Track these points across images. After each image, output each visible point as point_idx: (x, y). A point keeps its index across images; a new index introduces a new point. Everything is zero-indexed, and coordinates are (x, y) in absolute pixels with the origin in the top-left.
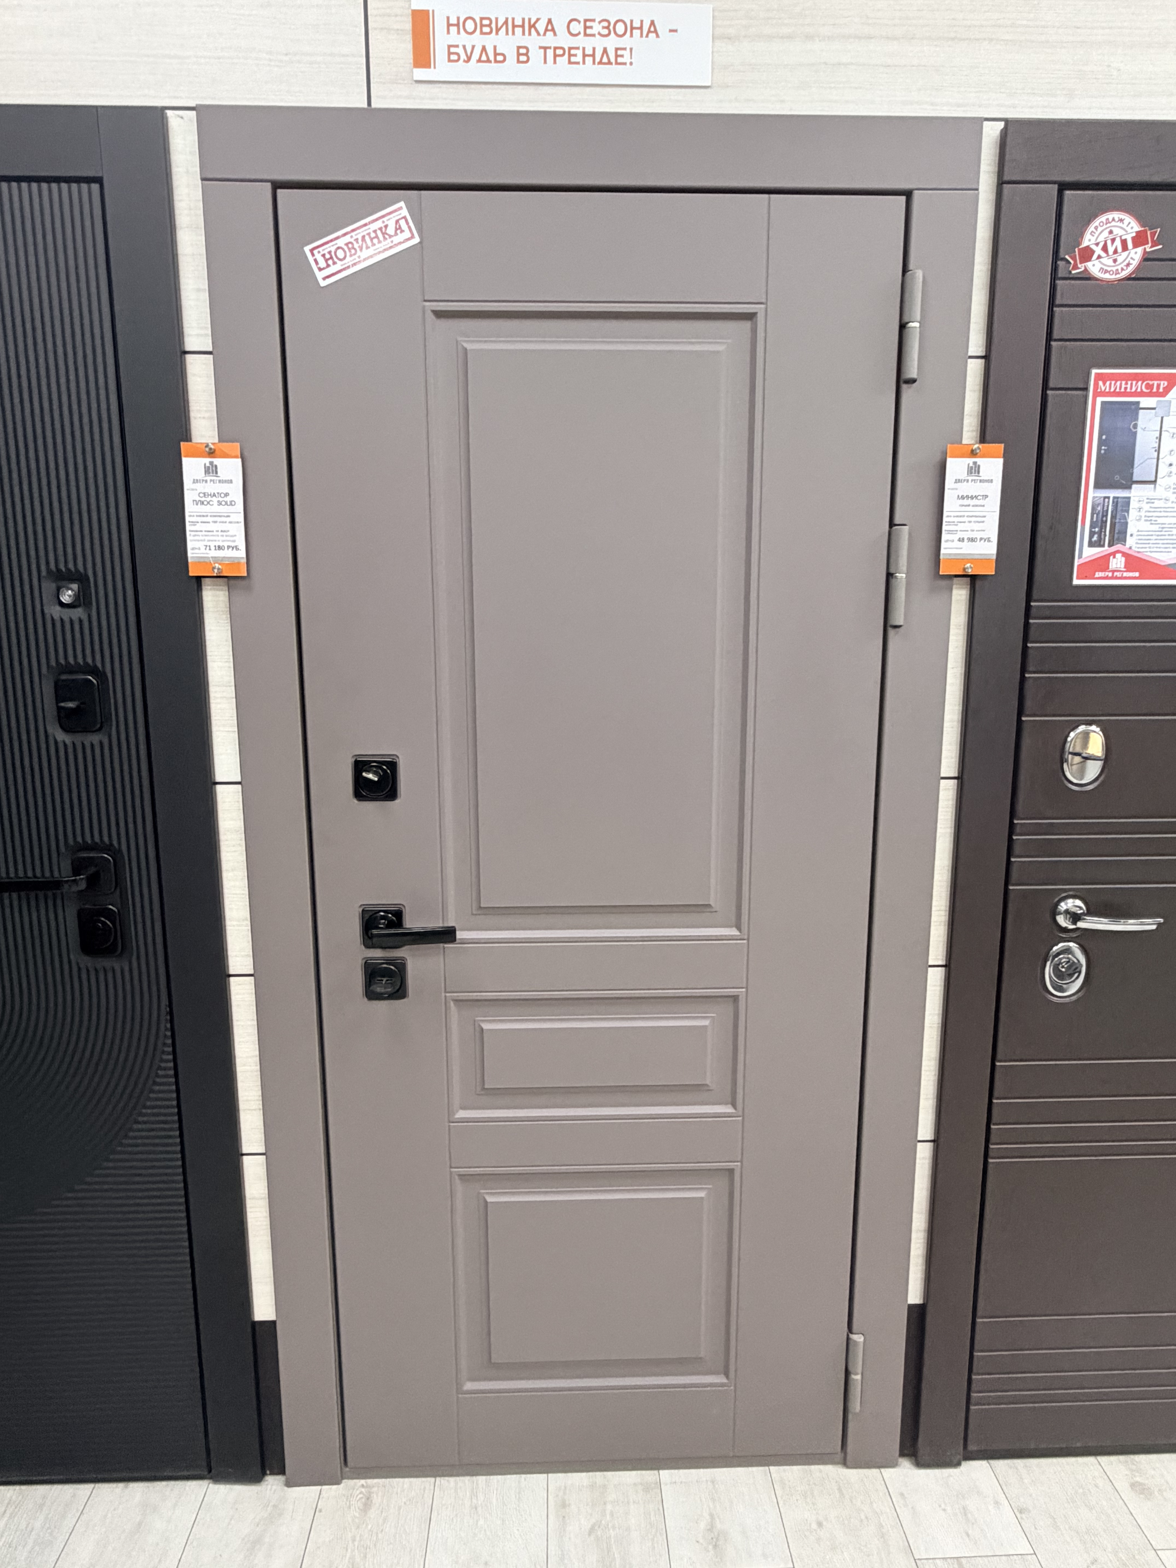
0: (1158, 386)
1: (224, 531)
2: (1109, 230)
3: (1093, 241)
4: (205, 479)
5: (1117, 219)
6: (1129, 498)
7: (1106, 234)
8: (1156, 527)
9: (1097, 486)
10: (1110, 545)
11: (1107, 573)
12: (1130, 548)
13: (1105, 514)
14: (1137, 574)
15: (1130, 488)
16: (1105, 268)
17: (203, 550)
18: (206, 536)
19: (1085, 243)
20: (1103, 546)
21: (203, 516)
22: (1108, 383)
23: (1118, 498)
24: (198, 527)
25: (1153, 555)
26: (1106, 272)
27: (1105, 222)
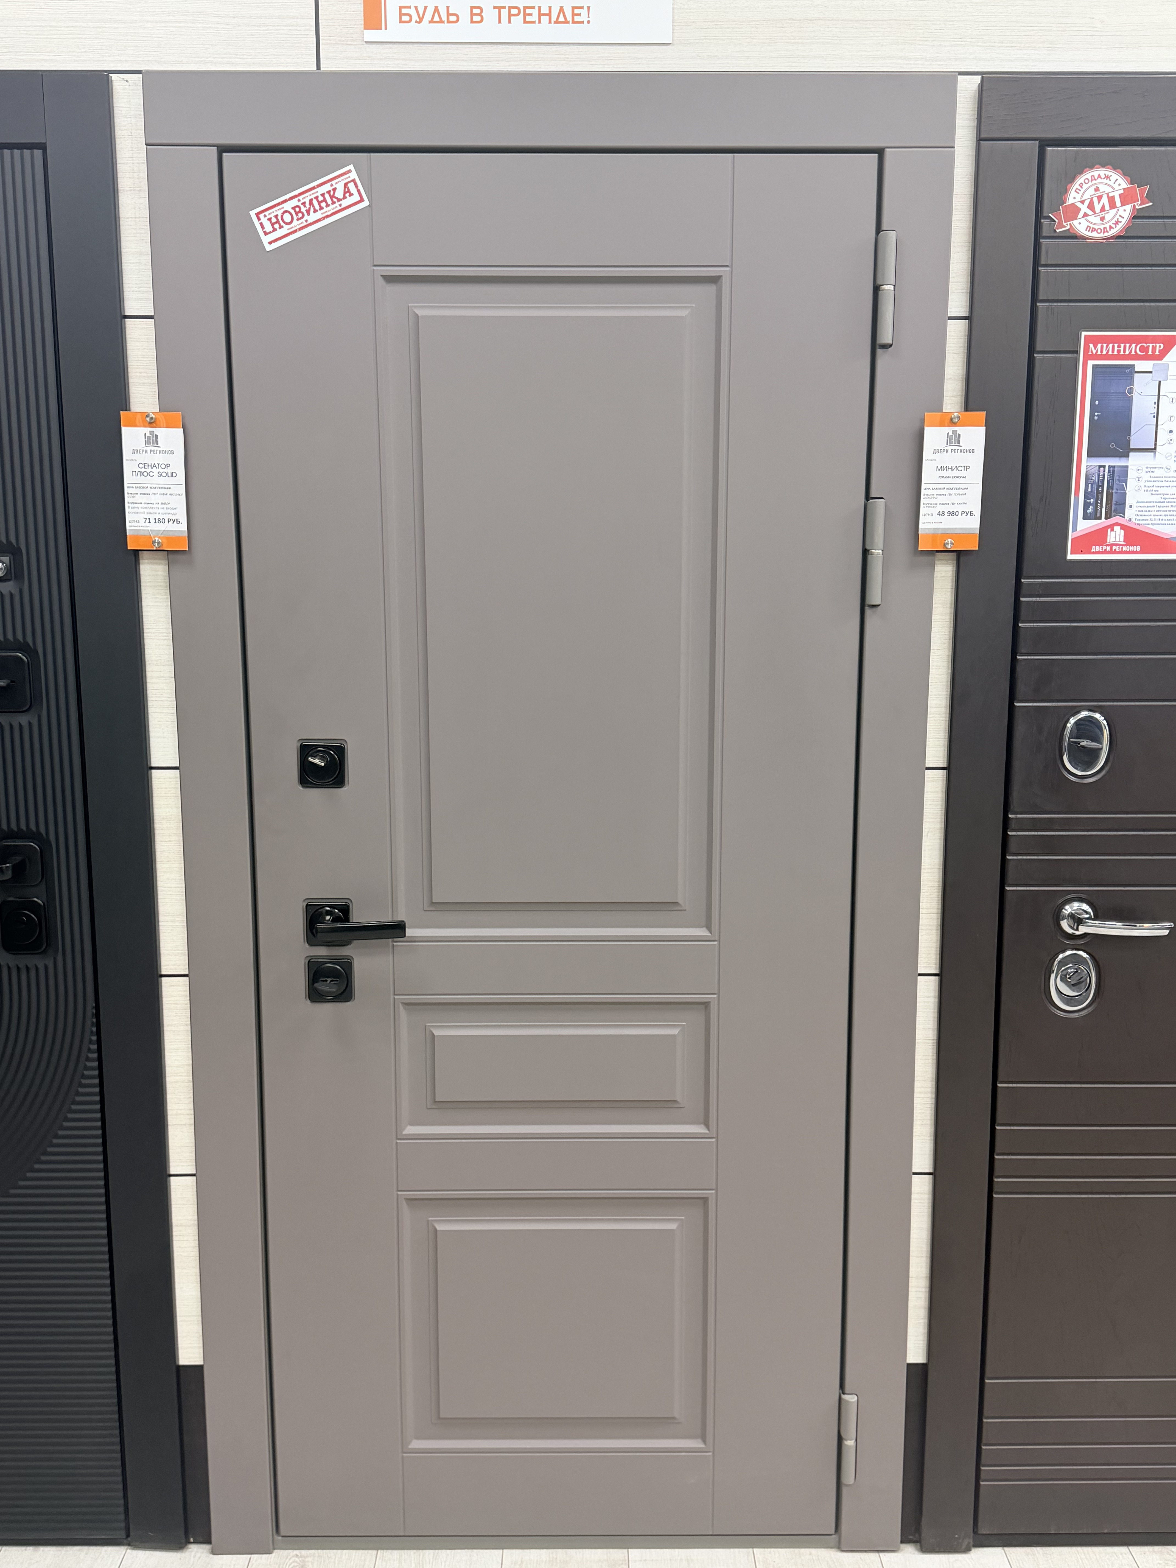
0: (1154, 349)
1: (165, 504)
2: (1095, 187)
3: (1078, 199)
4: (145, 449)
5: (1103, 176)
6: (1127, 467)
7: (1091, 191)
8: (1157, 498)
9: (1090, 455)
10: (1106, 518)
11: (1105, 548)
12: (1130, 520)
13: (1100, 484)
14: (1138, 548)
15: (1128, 456)
16: (1092, 226)
17: (142, 523)
18: (146, 508)
19: (1070, 201)
20: (1100, 518)
21: (143, 488)
22: (1099, 346)
23: (1114, 467)
24: (138, 498)
25: (1154, 527)
26: (1093, 230)
27: (1090, 180)
